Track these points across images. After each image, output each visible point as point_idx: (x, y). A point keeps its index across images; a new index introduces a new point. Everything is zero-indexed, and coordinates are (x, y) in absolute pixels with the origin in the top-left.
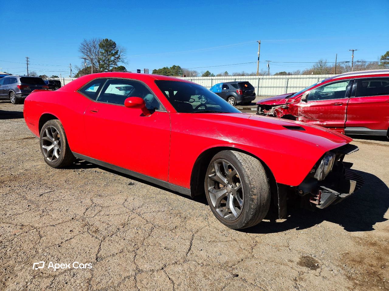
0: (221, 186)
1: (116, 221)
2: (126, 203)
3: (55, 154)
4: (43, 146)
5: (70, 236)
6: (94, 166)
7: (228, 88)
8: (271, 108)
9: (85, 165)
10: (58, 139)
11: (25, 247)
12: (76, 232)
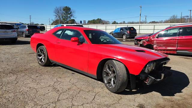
0: (109, 75)
1: (66, 88)
2: (70, 81)
3: (43, 60)
4: (38, 57)
5: (48, 92)
6: (59, 66)
7: (123, 30)
8: (141, 41)
9: (55, 65)
10: (44, 54)
11: (31, 95)
12: (50, 91)
